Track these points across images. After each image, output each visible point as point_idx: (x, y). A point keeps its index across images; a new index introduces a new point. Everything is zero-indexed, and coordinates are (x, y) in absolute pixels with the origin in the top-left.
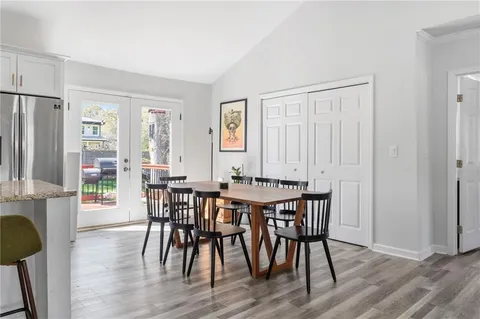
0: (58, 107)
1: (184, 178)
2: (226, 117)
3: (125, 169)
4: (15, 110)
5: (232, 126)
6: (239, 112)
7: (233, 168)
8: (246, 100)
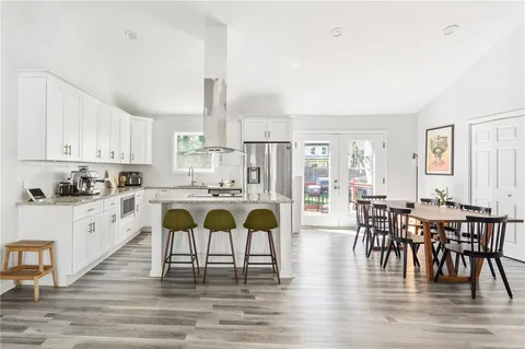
0: (289, 148)
1: (385, 197)
2: (432, 142)
3: (335, 188)
4: (266, 152)
5: (438, 151)
6: (445, 138)
7: (437, 190)
8: (453, 126)
